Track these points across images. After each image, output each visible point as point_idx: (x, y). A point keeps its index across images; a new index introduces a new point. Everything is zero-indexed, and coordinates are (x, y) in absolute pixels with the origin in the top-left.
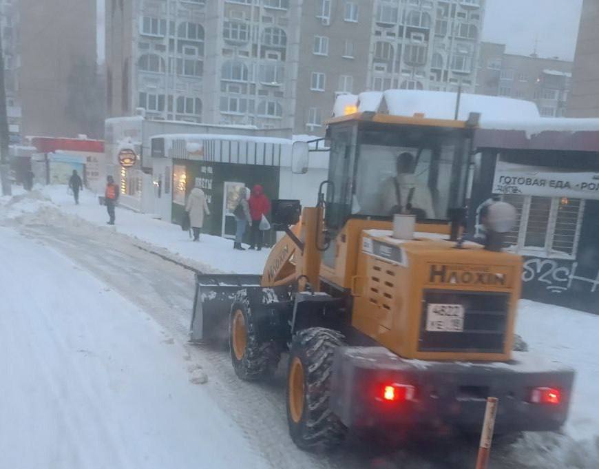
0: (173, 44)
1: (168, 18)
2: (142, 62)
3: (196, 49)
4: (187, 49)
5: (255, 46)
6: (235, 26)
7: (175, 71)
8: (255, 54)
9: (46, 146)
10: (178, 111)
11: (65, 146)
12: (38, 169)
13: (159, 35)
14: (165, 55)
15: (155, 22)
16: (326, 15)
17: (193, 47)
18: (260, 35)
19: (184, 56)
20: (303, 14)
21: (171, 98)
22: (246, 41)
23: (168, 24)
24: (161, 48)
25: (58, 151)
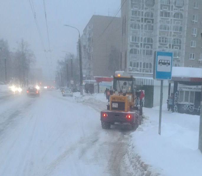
0: (142, 45)
1: (140, 37)
2: (131, 52)
3: (150, 46)
4: (146, 47)
5: (170, 45)
6: (163, 38)
7: (143, 54)
8: (170, 47)
9: (99, 80)
10: (143, 67)
11: (105, 80)
12: (96, 88)
13: (137, 42)
14: (139, 49)
15: (136, 38)
16: (195, 33)
17: (149, 46)
18: (172, 41)
19: (146, 49)
20: (187, 33)
21: (141, 63)
22: (167, 43)
23: (140, 38)
24: (138, 46)
25: (102, 82)
